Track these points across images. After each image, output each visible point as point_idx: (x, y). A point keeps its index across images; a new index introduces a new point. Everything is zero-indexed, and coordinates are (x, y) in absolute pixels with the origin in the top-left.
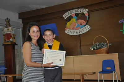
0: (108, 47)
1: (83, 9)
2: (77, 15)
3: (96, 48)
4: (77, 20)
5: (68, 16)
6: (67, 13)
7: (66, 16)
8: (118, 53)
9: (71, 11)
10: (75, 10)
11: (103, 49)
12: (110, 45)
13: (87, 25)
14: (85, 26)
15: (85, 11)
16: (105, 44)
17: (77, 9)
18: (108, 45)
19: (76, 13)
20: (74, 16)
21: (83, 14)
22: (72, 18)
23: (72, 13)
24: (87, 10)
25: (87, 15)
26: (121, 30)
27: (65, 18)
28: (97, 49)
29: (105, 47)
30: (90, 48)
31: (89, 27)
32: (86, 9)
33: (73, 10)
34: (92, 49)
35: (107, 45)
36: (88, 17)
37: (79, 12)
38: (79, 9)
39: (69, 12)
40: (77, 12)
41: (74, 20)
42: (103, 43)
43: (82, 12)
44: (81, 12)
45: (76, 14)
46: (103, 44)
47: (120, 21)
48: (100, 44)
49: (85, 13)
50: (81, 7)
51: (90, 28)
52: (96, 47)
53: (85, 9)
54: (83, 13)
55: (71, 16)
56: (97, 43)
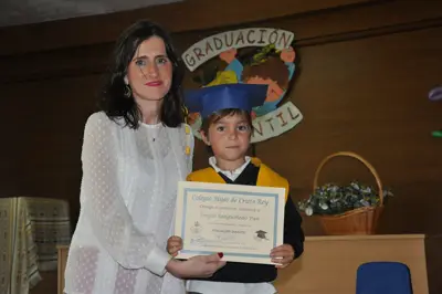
0: (381, 204)
1: (270, 30)
2: (244, 55)
3: (325, 207)
4: (244, 77)
5: (203, 60)
6: (201, 45)
7: (193, 58)
8: (423, 236)
9: (217, 36)
10: (237, 33)
11: (358, 211)
12: (386, 198)
13: (289, 104)
14: (279, 105)
15: (281, 41)
16: (369, 190)
17: (245, 32)
18: (382, 195)
19: (240, 45)
20: (230, 58)
21: (272, 53)
22: (223, 70)
23: (225, 45)
24: (290, 36)
25: (288, 57)
27: (191, 69)
28: (332, 211)
29: (367, 206)
30: (301, 208)
31: (295, 111)
32: (288, 33)
33: (228, 33)
34: (309, 212)
35: (378, 196)
36: (292, 69)
37: (255, 44)
38: (257, 30)
39: (210, 39)
40: (247, 44)
41: (230, 76)
42: (357, 187)
43: (267, 43)
44: (261, 42)
45: (239, 50)
46: (358, 193)
47: (431, 94)
48: (343, 190)
49: (279, 48)
50: (264, 23)
51: (301, 117)
52: (328, 203)
53: (280, 32)
54: (273, 50)
55: (217, 57)
56: (332, 186)
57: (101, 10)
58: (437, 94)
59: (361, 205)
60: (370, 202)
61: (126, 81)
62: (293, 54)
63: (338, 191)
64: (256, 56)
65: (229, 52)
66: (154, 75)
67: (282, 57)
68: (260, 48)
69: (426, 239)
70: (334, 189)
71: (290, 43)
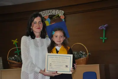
0: (88, 57)
2: (51, 17)
4: (51, 23)
8: (99, 65)
9: (43, 12)
11: (82, 58)
12: (89, 55)
15: (60, 13)
16: (84, 53)
17: (51, 11)
18: (88, 54)
20: (47, 18)
24: (63, 12)
25: (63, 18)
26: (101, 38)
29: (84, 57)
32: (62, 11)
33: (46, 11)
37: (53, 14)
38: (54, 10)
40: (51, 14)
43: (57, 14)
45: (49, 15)
46: (81, 53)
47: (100, 28)
50: (56, 9)
53: (60, 11)
54: (59, 16)
56: (75, 52)
57: (11, 4)
58: (101, 27)
59: (83, 57)
60: (85, 56)
61: (31, 28)
62: (64, 17)
63: (77, 53)
64: (54, 17)
65: (47, 16)
66: (38, 26)
67: (61, 18)
68: (55, 15)
69: (99, 66)
70: (76, 53)
71: (63, 14)
